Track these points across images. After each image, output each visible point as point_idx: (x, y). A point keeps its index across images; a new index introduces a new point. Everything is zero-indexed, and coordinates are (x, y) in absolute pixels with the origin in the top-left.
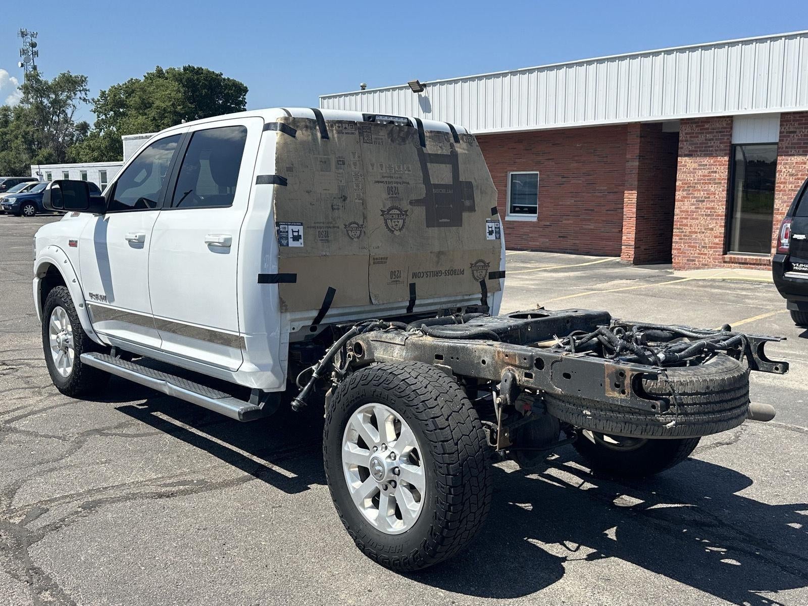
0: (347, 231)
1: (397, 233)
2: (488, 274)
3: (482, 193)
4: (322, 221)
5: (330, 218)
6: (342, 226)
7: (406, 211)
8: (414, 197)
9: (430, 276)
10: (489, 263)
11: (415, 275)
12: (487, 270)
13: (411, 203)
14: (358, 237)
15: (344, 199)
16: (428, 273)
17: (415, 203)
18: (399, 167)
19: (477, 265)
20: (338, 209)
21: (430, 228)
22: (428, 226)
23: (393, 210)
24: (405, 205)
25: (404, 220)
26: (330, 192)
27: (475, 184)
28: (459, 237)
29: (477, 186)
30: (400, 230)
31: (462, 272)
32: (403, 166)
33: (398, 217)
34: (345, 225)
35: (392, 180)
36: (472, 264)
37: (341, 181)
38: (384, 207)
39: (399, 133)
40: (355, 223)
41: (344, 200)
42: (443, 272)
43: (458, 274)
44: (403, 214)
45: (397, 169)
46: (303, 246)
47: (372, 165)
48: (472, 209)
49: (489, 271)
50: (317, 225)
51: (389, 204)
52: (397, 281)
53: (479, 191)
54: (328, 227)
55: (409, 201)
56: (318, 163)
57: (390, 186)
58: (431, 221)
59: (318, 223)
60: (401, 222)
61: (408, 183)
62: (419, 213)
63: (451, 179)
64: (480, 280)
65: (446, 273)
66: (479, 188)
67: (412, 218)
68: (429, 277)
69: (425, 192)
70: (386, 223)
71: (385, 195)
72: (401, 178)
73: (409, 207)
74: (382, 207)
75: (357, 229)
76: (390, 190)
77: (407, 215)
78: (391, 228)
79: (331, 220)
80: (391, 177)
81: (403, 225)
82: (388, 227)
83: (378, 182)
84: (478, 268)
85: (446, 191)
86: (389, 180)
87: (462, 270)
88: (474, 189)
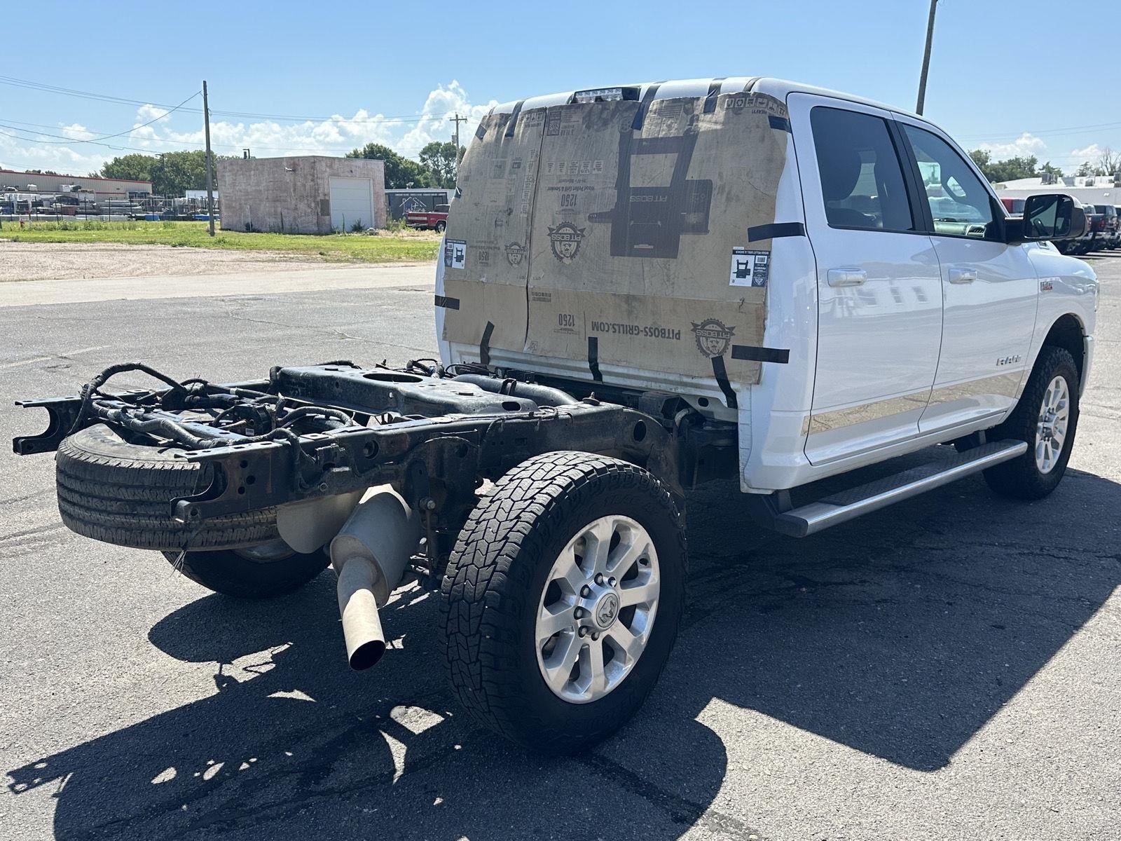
0: (508, 254)
1: (567, 261)
2: (730, 348)
3: (728, 199)
4: (483, 240)
5: (492, 237)
6: (503, 248)
7: (582, 231)
8: (596, 209)
9: (619, 332)
10: (733, 328)
11: (595, 326)
12: (727, 341)
13: (591, 218)
14: (518, 263)
15: (510, 212)
16: (616, 327)
17: (595, 218)
18: (586, 166)
19: (707, 327)
20: (501, 225)
21: (616, 257)
22: (613, 254)
23: (565, 229)
24: (582, 222)
25: (579, 243)
26: (497, 204)
27: (719, 183)
28: (668, 276)
29: (722, 188)
30: (572, 257)
31: (678, 336)
32: (593, 163)
33: (571, 238)
34: (506, 246)
35: (571, 185)
36: (695, 326)
37: (510, 190)
38: (553, 224)
39: (601, 113)
40: (516, 244)
41: (509, 214)
42: (641, 329)
43: (669, 337)
44: (579, 234)
45: (582, 168)
46: (463, 268)
47: (550, 165)
48: (701, 228)
49: (732, 343)
50: (479, 244)
51: (560, 220)
52: (568, 330)
53: (725, 195)
54: (489, 248)
55: (588, 215)
56: (493, 168)
57: (566, 193)
58: (620, 246)
59: (479, 242)
60: (574, 245)
61: (593, 189)
62: (603, 232)
63: (669, 179)
64: (712, 356)
65: (646, 331)
66: (727, 189)
67: (590, 241)
68: (617, 331)
69: (616, 200)
70: (553, 246)
71: (557, 207)
72: (584, 181)
73: (587, 224)
74: (551, 223)
75: (521, 251)
76: (565, 199)
77: (583, 236)
78: (558, 253)
79: (492, 239)
80: (572, 181)
81: (577, 250)
82: (555, 252)
83: (552, 189)
84: (709, 334)
85: (654, 199)
86: (568, 184)
87: (676, 332)
88: (715, 192)
